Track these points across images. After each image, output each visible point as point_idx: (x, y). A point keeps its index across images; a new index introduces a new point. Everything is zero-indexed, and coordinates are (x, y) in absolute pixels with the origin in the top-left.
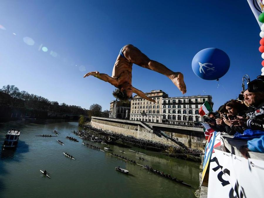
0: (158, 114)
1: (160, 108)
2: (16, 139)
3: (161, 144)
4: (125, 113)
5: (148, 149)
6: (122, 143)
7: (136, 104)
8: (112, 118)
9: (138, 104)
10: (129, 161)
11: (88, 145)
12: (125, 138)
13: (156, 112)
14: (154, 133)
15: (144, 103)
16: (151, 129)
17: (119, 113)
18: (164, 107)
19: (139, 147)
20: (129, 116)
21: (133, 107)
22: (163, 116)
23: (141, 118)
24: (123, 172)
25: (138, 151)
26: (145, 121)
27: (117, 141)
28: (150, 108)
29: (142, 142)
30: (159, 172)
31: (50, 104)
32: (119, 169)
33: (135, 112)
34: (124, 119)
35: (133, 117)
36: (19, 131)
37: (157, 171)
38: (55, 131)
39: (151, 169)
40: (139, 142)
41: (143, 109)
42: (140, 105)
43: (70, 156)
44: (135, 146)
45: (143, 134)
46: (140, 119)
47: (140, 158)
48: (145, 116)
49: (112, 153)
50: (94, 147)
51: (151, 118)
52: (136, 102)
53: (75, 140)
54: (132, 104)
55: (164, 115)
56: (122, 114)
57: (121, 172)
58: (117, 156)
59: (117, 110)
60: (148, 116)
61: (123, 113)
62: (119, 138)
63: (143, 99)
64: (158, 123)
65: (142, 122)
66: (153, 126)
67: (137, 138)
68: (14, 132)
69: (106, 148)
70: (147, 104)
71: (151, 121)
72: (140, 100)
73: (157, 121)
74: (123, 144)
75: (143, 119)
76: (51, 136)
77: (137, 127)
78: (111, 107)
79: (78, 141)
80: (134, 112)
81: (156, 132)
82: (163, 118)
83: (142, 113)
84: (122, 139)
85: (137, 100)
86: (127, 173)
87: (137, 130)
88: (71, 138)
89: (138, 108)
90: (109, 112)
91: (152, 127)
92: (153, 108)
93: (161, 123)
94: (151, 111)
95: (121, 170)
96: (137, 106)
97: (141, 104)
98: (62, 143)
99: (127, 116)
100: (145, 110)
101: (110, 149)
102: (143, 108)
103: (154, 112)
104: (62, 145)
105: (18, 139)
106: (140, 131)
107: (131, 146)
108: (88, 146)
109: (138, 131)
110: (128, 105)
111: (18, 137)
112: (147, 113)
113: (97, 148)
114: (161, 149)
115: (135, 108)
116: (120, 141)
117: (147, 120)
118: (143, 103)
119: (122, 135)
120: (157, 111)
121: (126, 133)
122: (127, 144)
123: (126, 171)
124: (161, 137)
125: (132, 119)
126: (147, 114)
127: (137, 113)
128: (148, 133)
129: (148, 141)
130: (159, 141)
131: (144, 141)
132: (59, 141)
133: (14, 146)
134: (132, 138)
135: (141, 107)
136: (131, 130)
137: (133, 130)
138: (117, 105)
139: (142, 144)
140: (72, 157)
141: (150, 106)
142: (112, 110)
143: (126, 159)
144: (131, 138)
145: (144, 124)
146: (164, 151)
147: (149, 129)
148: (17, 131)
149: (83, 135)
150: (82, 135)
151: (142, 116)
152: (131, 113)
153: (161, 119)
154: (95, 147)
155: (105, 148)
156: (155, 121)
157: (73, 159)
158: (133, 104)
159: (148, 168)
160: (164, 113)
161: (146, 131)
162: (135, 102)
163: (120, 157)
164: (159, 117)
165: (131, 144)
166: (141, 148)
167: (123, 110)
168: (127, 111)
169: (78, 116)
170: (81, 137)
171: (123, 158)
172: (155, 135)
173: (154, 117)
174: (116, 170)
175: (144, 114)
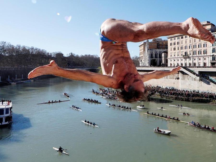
0: (205, 55)
1: (207, 46)
2: (7, 112)
3: (210, 93)
4: (160, 57)
5: (194, 101)
6: (159, 97)
7: (174, 44)
8: (144, 67)
9: (178, 43)
10: (170, 118)
11: (115, 106)
12: (163, 91)
13: (202, 53)
14: (201, 80)
15: (186, 41)
16: (197, 75)
17: (152, 59)
18: (213, 45)
19: (182, 100)
20: (167, 61)
21: (171, 49)
22: (211, 57)
23: (184, 62)
24: (164, 134)
25: (181, 105)
26: (188, 65)
27: (152, 96)
28: (194, 48)
29: (185, 94)
30: (208, 127)
31: (51, 56)
32: (159, 131)
33: (175, 56)
34: (160, 65)
35: (172, 62)
36: (11, 101)
37: (205, 126)
38: (65, 94)
39: (198, 124)
40: (182, 94)
41: (184, 51)
42: (181, 45)
43: (91, 124)
44: (176, 99)
45: (187, 83)
46: (182, 64)
47: (184, 113)
48: (188, 59)
49: (148, 112)
50: (123, 108)
51: (196, 61)
52: (175, 41)
53: (96, 102)
54: (169, 45)
55: (213, 55)
56: (156, 59)
57: (162, 134)
58: (155, 115)
59: (149, 54)
60: (192, 59)
61: (158, 59)
62: (156, 92)
63: (184, 36)
64: (206, 67)
65: (184, 68)
66: (199, 72)
67: (179, 89)
68: (2, 104)
69: (140, 107)
70: (190, 42)
71: (197, 65)
72: (180, 37)
73: (205, 64)
74: (161, 98)
75: (186, 64)
76: (60, 101)
77: (178, 75)
78: (141, 51)
79: (100, 103)
80: (173, 56)
81: (204, 79)
82: (211, 60)
83: (184, 56)
84: (160, 92)
85: (176, 38)
86: (169, 134)
87: (178, 79)
88: (89, 100)
89: (178, 49)
90: (139, 58)
91: (197, 73)
92: (199, 47)
93: (209, 67)
94: (196, 52)
95: (161, 131)
96: (176, 46)
97: (182, 43)
98: (78, 108)
99: (163, 62)
100: (188, 51)
101: (145, 107)
102: (185, 49)
103: (200, 52)
104: (78, 110)
105: (11, 112)
106: (182, 79)
107: (172, 100)
108: (115, 108)
109: (180, 80)
110: (164, 46)
111: (10, 110)
112: (190, 54)
113: (127, 108)
114: (211, 100)
115: (174, 50)
116: (157, 96)
117: (191, 64)
118: (184, 42)
119: (159, 87)
120: (204, 51)
121: (164, 85)
122: (166, 98)
123: (167, 132)
124: (210, 84)
125: (171, 64)
126: (190, 56)
127: (176, 57)
128: (194, 81)
129: (193, 91)
130: (208, 89)
131: (189, 91)
132: (73, 106)
133: (7, 123)
134: (173, 89)
135: (182, 48)
136: (170, 79)
137: (173, 79)
138: (149, 48)
139: (186, 96)
140: (94, 124)
141: (194, 46)
142: (142, 55)
143: (166, 117)
144: (170, 90)
145: (187, 70)
146: (214, 102)
147: (194, 76)
148: (7, 102)
149: (106, 94)
150: (104, 94)
151: (184, 59)
152: (169, 56)
153: (209, 61)
154: (125, 108)
155: (138, 107)
156: (202, 65)
157: (96, 127)
158: (171, 44)
159: (195, 124)
160: (213, 52)
161: (190, 79)
162: (173, 41)
163: (158, 115)
164: (207, 58)
165: (172, 97)
166: (185, 101)
167: (157, 54)
168: (163, 55)
169: (95, 69)
170: (104, 97)
171: (163, 116)
172: (203, 82)
173: (200, 59)
174: (155, 132)
175: (186, 56)
